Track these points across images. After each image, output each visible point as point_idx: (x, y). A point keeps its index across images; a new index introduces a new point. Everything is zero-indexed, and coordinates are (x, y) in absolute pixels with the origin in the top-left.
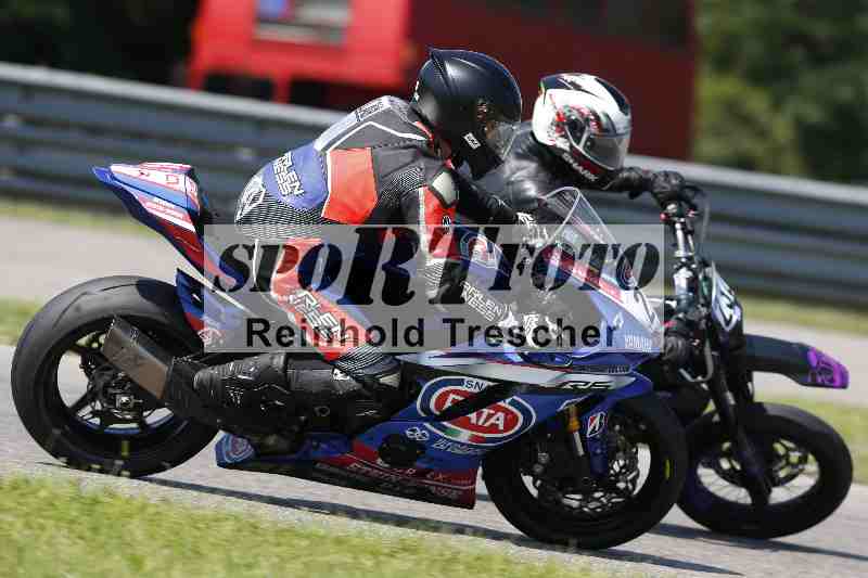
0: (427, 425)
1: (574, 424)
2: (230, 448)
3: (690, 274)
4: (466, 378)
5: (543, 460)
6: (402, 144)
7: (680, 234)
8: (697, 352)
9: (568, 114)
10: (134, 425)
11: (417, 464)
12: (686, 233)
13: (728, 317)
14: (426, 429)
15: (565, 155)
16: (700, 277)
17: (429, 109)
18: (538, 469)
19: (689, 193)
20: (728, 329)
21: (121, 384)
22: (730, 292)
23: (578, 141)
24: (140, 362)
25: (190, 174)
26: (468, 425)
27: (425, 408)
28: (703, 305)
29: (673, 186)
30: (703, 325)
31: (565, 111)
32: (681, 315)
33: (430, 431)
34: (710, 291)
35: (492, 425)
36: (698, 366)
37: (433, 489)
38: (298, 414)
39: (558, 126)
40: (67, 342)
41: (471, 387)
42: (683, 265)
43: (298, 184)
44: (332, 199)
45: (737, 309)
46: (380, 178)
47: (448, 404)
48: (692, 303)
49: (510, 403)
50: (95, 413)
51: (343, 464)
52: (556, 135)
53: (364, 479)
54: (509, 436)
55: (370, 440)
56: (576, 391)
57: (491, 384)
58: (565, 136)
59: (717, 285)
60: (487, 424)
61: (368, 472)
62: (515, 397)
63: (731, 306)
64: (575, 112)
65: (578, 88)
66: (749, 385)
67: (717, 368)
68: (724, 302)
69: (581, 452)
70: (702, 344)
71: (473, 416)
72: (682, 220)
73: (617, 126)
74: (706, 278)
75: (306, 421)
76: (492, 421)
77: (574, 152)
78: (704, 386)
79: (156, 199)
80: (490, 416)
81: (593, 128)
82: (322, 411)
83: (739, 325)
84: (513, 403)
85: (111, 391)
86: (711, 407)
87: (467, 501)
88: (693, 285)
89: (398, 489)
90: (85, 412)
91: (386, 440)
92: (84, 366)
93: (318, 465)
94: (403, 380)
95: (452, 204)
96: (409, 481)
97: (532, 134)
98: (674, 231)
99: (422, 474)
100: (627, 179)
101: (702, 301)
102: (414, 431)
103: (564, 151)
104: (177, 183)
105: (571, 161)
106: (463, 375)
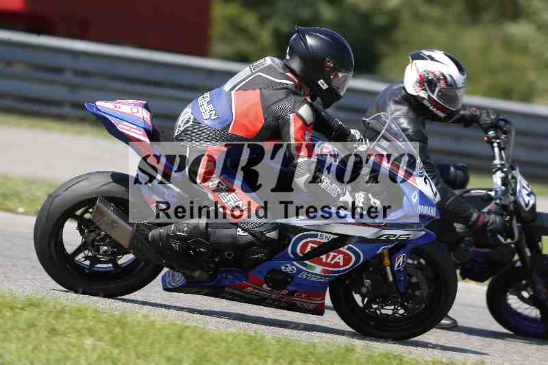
0: (295, 263)
1: (387, 261)
2: (171, 278)
3: (503, 175)
4: (320, 233)
5: (367, 284)
6: (278, 87)
7: (496, 150)
8: (508, 224)
9: (427, 75)
10: (110, 265)
11: (289, 287)
12: (500, 149)
13: (527, 202)
14: (294, 265)
15: (425, 101)
16: (510, 177)
17: (296, 65)
18: (364, 290)
19: (502, 123)
20: (527, 209)
21: (103, 239)
22: (528, 186)
23: (433, 92)
24: (115, 225)
25: (146, 107)
26: (321, 263)
27: (294, 252)
28: (512, 195)
29: (492, 119)
30: (511, 207)
31: (424, 73)
32: (498, 201)
33: (296, 267)
34: (516, 186)
35: (336, 262)
36: (509, 233)
37: (298, 303)
38: (214, 257)
39: (420, 83)
40: (69, 213)
41: (324, 239)
42: (499, 169)
43: (214, 112)
44: (235, 121)
45: (533, 197)
46: (266, 109)
47: (308, 249)
48: (505, 193)
49: (347, 249)
50: (86, 258)
51: (242, 288)
52: (420, 89)
53: (255, 297)
54: (346, 270)
55: (260, 273)
56: (388, 241)
57: (336, 237)
58: (425, 90)
59: (520, 182)
60: (333, 262)
61: (257, 293)
62: (350, 245)
63: (528, 195)
64: (431, 74)
65: (432, 59)
66: (540, 243)
67: (520, 233)
68: (525, 192)
69: (391, 279)
70: (511, 219)
71: (324, 257)
72: (498, 141)
73: (457, 83)
74: (513, 177)
75: (218, 262)
76: (336, 260)
77: (431, 100)
78: (513, 245)
79: (125, 123)
80: (334, 257)
81: (442, 84)
82: (229, 255)
83: (534, 206)
84: (349, 249)
85: (96, 243)
86: (516, 257)
87: (319, 311)
88: (505, 182)
89: (277, 303)
90: (80, 257)
91: (269, 273)
92: (79, 228)
93: (227, 288)
94: (280, 234)
95: (311, 124)
96: (283, 298)
97: (404, 88)
98: (493, 148)
99: (291, 294)
100: (463, 115)
101: (511, 192)
102: (287, 267)
103: (424, 99)
104: (138, 112)
105: (429, 105)
106: (317, 231)
